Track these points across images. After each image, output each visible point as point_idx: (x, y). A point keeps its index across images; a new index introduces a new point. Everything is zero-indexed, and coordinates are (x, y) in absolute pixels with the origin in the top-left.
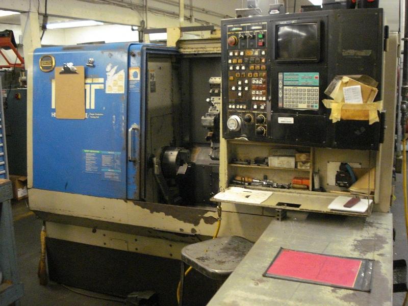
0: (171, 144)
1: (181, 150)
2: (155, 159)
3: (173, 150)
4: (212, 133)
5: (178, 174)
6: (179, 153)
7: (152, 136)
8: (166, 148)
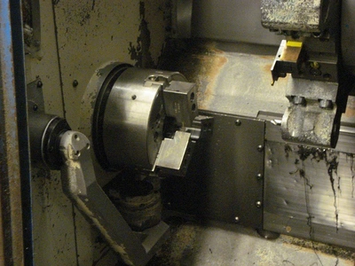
0: (132, 51)
1: (167, 83)
2: (68, 140)
3: (141, 81)
4: (299, 44)
5: (158, 168)
6: (161, 93)
7: (62, 39)
8: (119, 73)
